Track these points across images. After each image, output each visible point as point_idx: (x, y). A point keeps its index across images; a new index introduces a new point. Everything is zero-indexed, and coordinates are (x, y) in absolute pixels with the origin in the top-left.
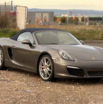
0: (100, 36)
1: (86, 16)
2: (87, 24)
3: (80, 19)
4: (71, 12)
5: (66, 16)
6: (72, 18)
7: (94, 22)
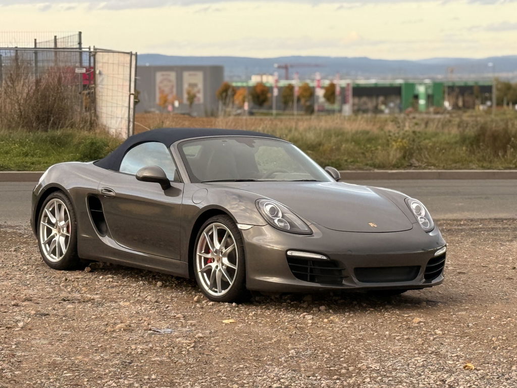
0: (394, 154)
1: (341, 83)
2: (347, 109)
3: (320, 93)
4: (286, 66)
5: (269, 80)
6: (291, 88)
7: (370, 103)
